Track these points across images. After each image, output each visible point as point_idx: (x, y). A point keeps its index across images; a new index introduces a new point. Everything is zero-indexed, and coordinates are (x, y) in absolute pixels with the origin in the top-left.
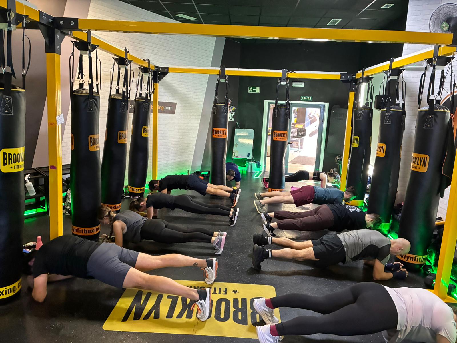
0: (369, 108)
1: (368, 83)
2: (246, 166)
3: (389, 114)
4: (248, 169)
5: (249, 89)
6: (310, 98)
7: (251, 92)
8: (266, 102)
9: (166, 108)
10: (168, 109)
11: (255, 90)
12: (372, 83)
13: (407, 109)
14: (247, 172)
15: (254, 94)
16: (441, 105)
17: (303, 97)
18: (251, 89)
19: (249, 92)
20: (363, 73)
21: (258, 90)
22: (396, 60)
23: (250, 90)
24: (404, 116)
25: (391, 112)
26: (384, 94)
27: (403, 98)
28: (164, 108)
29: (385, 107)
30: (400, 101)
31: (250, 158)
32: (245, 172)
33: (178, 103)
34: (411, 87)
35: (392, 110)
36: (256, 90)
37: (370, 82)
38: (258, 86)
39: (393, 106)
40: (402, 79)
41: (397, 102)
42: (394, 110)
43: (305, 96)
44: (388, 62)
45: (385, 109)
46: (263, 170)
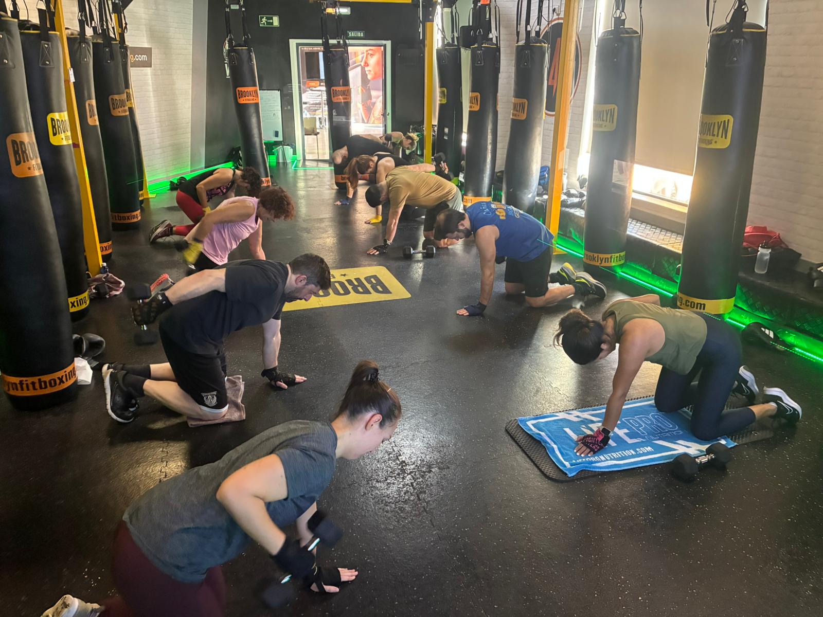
0: (455, 45)
1: (450, 9)
2: (274, 154)
3: (481, 52)
4: (278, 158)
5: (261, 20)
6: (362, 33)
7: (264, 25)
8: (293, 43)
9: (137, 58)
10: (141, 60)
11: (271, 21)
12: (456, 8)
13: (502, 45)
14: (278, 163)
15: (270, 29)
16: (541, 38)
17: (350, 33)
18: (264, 20)
19: (261, 25)
21: (276, 21)
23: (262, 22)
24: (498, 54)
25: (483, 48)
26: (471, 24)
27: (496, 30)
28: (134, 57)
29: (476, 43)
30: (493, 35)
31: (280, 138)
32: (274, 164)
33: (154, 48)
34: (505, 15)
35: (484, 45)
36: (273, 22)
37: (454, 7)
38: (275, 15)
39: (484, 41)
40: (494, 3)
41: (490, 36)
42: (486, 45)
43: (353, 30)
45: (476, 46)
46: (301, 158)
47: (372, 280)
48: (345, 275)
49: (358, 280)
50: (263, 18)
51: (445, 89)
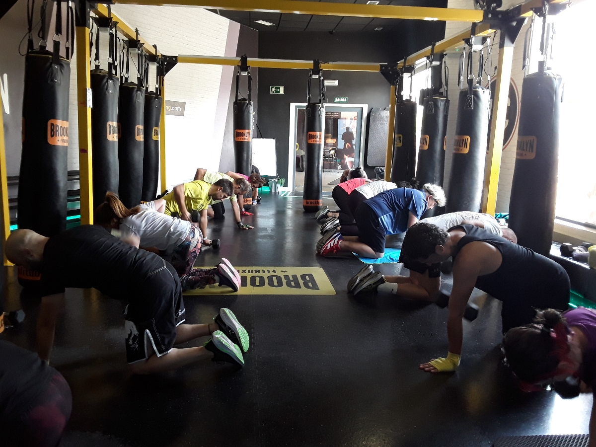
1: (410, 74)
4: (271, 189)
6: (345, 99)
7: (274, 93)
8: (293, 106)
9: (173, 108)
10: (176, 110)
11: (279, 90)
14: (271, 192)
15: (278, 96)
17: (336, 99)
18: (273, 89)
19: (271, 93)
20: (405, 62)
21: (282, 90)
22: (437, 44)
23: (271, 90)
25: (433, 100)
28: (171, 108)
31: (274, 174)
32: (268, 192)
33: (188, 103)
35: (434, 97)
38: (281, 86)
42: (437, 98)
43: (340, 96)
44: (430, 47)
45: (428, 98)
47: (307, 277)
48: (284, 271)
49: (295, 276)
50: (273, 88)
51: (401, 135)
